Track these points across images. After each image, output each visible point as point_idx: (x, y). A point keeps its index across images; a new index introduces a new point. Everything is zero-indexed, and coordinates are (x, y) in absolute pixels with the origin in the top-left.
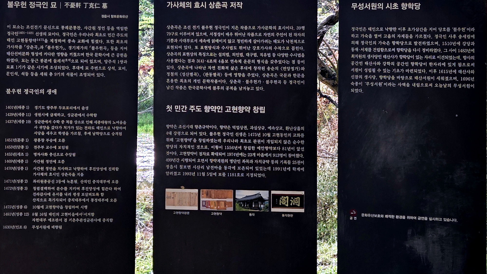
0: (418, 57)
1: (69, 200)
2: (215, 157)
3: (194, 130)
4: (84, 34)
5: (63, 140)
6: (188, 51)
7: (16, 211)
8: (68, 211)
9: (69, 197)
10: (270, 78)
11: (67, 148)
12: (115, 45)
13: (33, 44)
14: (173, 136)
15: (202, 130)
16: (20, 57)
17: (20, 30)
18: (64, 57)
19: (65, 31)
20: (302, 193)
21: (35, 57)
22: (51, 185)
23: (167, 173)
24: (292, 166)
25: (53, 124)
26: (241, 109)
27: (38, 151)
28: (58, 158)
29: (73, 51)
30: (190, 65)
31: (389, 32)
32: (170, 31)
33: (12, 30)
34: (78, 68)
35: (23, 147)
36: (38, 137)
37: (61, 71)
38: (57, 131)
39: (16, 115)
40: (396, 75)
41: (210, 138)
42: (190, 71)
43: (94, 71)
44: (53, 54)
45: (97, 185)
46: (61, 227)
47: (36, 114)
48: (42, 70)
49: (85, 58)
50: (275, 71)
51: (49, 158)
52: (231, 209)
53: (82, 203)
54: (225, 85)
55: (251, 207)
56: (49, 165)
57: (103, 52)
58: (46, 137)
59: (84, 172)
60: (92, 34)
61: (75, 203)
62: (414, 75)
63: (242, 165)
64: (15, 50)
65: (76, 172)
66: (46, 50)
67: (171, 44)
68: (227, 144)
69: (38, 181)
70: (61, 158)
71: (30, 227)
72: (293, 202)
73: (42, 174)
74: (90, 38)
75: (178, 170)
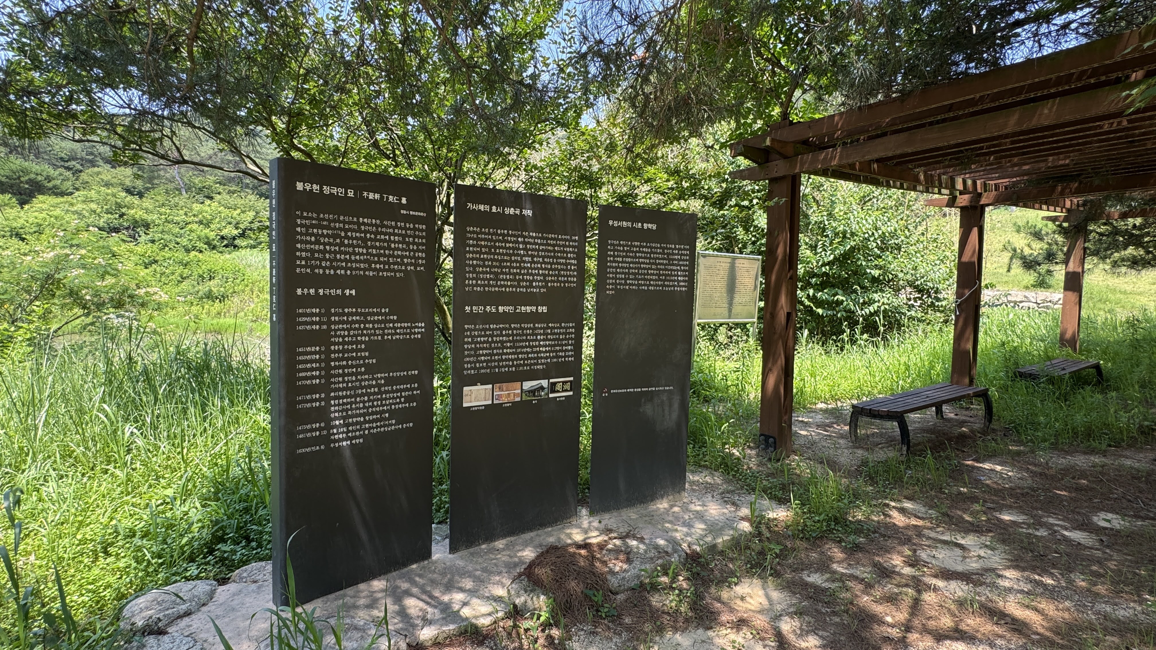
0: (654, 267)
1: (370, 410)
2: (507, 354)
3: (490, 329)
4: (384, 230)
5: (363, 346)
6: (485, 253)
7: (312, 430)
8: (370, 422)
9: (370, 407)
10: (552, 281)
11: (367, 354)
12: (414, 243)
13: (328, 236)
14: (470, 336)
15: (496, 329)
16: (313, 251)
17: (312, 218)
18: (362, 254)
19: (364, 224)
20: (572, 379)
21: (330, 252)
22: (350, 396)
23: (465, 372)
24: (565, 357)
25: (351, 329)
26: (529, 309)
27: (335, 360)
28: (357, 366)
29: (372, 247)
30: (487, 267)
31: (635, 246)
32: (470, 232)
33: (302, 218)
34: (378, 266)
35: (318, 357)
36: (335, 344)
37: (360, 269)
38: (356, 336)
39: (308, 319)
40: (638, 280)
41: (503, 336)
42: (486, 272)
43: (394, 271)
44: (351, 250)
45: (397, 391)
46: (361, 441)
47: (333, 318)
48: (338, 268)
49: (384, 255)
50: (555, 275)
51: (348, 366)
52: (518, 399)
53: (383, 412)
54: (516, 287)
55: (534, 395)
56: (349, 375)
57: (403, 250)
58: (344, 343)
59: (385, 378)
60: (391, 230)
61: (376, 413)
62: (651, 280)
63: (528, 359)
64: (307, 242)
65: (377, 379)
66: (342, 244)
67: (470, 246)
68: (517, 341)
69: (337, 394)
70: (361, 366)
71: (327, 446)
72: (566, 387)
73: (341, 385)
74: (390, 234)
75: (475, 368)
